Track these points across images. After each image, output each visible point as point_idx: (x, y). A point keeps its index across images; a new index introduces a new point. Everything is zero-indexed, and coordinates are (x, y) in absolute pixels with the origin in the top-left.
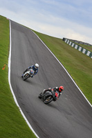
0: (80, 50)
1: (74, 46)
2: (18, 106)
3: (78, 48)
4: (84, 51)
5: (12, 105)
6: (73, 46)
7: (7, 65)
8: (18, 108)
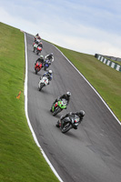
0: (118, 69)
1: (110, 64)
2: (39, 145)
3: (115, 67)
6: (108, 64)
7: (23, 92)
8: (38, 149)
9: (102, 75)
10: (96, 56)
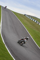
0: (32, 19)
2: (4, 43)
4: (34, 20)
5: (2, 43)
6: (29, 18)
9: (26, 21)
10: (25, 15)
